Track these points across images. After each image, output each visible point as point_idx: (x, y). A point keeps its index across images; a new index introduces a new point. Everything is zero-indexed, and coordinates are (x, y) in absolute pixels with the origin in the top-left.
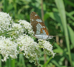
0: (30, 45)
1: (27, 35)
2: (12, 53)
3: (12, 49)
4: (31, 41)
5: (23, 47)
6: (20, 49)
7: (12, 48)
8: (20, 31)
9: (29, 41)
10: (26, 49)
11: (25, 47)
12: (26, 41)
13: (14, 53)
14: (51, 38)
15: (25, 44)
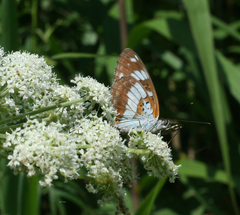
0: (109, 144)
1: (101, 119)
2: (65, 164)
3: (67, 153)
4: (113, 135)
5: (90, 150)
6: (83, 155)
7: (65, 150)
8: (75, 109)
9: (107, 135)
10: (99, 156)
11: (97, 149)
12: (99, 134)
13: (71, 165)
14: (165, 125)
15: (95, 143)
